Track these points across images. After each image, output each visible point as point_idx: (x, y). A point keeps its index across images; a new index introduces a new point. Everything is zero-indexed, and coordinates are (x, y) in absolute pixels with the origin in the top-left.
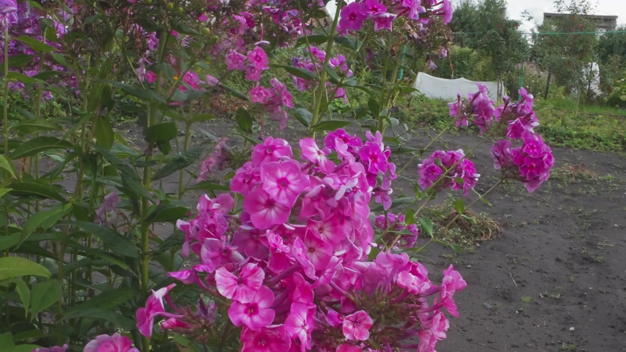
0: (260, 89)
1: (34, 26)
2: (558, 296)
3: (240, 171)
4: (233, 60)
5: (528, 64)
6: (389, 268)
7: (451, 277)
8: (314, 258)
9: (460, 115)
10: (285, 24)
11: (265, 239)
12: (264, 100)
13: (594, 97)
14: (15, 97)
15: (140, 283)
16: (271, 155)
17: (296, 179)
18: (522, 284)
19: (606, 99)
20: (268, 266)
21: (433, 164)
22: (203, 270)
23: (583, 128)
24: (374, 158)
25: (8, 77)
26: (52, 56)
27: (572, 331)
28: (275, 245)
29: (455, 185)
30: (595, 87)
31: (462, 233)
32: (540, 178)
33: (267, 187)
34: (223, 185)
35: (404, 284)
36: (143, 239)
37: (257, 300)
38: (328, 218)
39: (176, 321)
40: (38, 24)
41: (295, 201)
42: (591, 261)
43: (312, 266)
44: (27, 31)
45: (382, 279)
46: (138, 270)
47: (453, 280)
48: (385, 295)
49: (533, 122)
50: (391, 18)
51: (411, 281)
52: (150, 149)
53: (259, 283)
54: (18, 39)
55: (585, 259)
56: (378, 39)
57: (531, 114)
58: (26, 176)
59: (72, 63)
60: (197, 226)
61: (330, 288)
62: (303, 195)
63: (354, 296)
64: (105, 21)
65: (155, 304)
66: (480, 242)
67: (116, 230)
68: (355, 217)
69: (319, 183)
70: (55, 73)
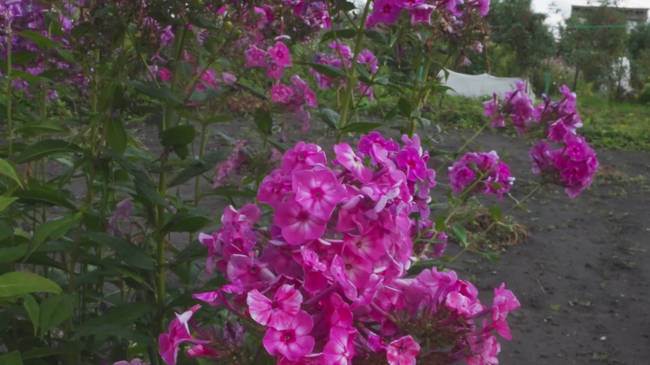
0: (282, 87)
1: (38, 20)
2: (588, 304)
3: (267, 179)
4: (253, 56)
5: (555, 58)
6: (434, 287)
7: (504, 298)
8: (352, 275)
9: (497, 115)
10: (307, 17)
11: (299, 255)
12: (286, 99)
13: (625, 94)
14: (17, 95)
15: (156, 296)
16: (303, 162)
17: (331, 189)
18: (550, 291)
19: (636, 96)
20: (303, 286)
21: (464, 167)
22: (232, 291)
23: (613, 126)
24: (412, 164)
25: (11, 75)
26: (57, 52)
27: (604, 341)
28: (310, 263)
29: (488, 189)
30: (625, 84)
31: (487, 238)
32: (584, 183)
33: (301, 198)
34: (242, 190)
35: (453, 306)
36: (159, 250)
37: (294, 327)
38: (368, 232)
39: (204, 349)
40: (42, 17)
41: (331, 213)
42: (623, 268)
43: (353, 288)
44: (30, 25)
45: (424, 298)
46: (154, 282)
47: (506, 301)
48: (431, 317)
49: (575, 122)
50: (430, 9)
51: (461, 302)
52: (166, 153)
53: (296, 307)
54: (21, 34)
55: (616, 265)
56: (414, 34)
57: (573, 114)
58: (32, 181)
59: (81, 60)
60: (222, 240)
61: (369, 308)
62: (340, 205)
63: (395, 317)
64: (116, 14)
65: (180, 330)
66: (506, 247)
67: (129, 240)
68: (396, 230)
69: (356, 193)
70: (60, 71)
